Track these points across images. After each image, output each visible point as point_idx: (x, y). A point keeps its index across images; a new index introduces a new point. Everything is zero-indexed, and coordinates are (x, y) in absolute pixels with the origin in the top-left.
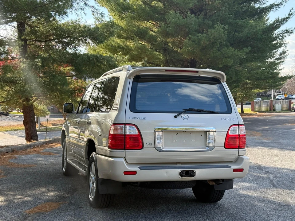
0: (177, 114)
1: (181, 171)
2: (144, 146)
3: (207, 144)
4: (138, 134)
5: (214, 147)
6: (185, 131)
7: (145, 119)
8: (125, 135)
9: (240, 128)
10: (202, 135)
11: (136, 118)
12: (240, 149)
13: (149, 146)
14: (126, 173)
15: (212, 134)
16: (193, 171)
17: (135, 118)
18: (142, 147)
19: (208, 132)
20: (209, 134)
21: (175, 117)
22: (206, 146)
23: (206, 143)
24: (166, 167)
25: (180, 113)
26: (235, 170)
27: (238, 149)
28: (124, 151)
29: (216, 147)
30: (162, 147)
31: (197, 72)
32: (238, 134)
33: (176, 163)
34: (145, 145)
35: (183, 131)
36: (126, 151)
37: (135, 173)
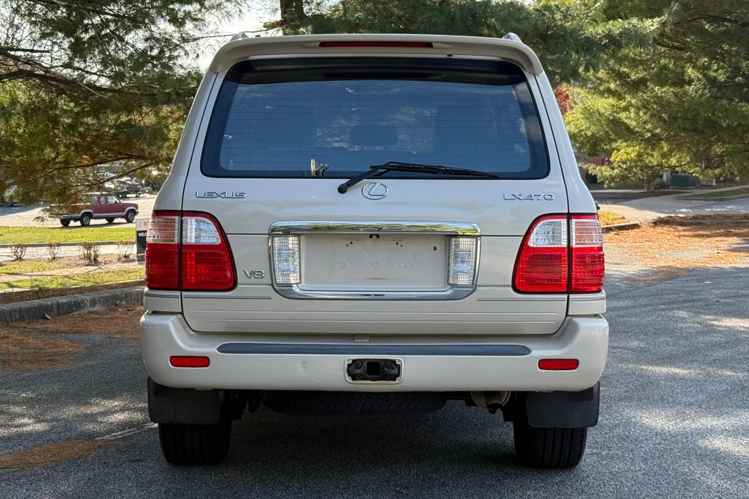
0: (345, 181)
1: (354, 361)
2: (239, 282)
3: (451, 276)
4: (219, 242)
5: (474, 286)
6: (378, 236)
7: (241, 196)
8: (181, 246)
9: (573, 227)
10: (435, 249)
11: (215, 195)
12: (572, 296)
13: (253, 280)
14: (179, 361)
15: (465, 243)
16: (394, 362)
17: (210, 195)
18: (232, 284)
19: (453, 239)
20: (457, 246)
21: (342, 190)
22: (449, 284)
23: (449, 272)
24: (308, 347)
25: (354, 179)
26: (545, 364)
27: (565, 296)
28: (178, 293)
29: (480, 286)
30: (297, 284)
31: (428, 45)
32: (564, 244)
33: (353, 336)
34: (241, 277)
35: (371, 236)
36: (184, 293)
37: (203, 361)
